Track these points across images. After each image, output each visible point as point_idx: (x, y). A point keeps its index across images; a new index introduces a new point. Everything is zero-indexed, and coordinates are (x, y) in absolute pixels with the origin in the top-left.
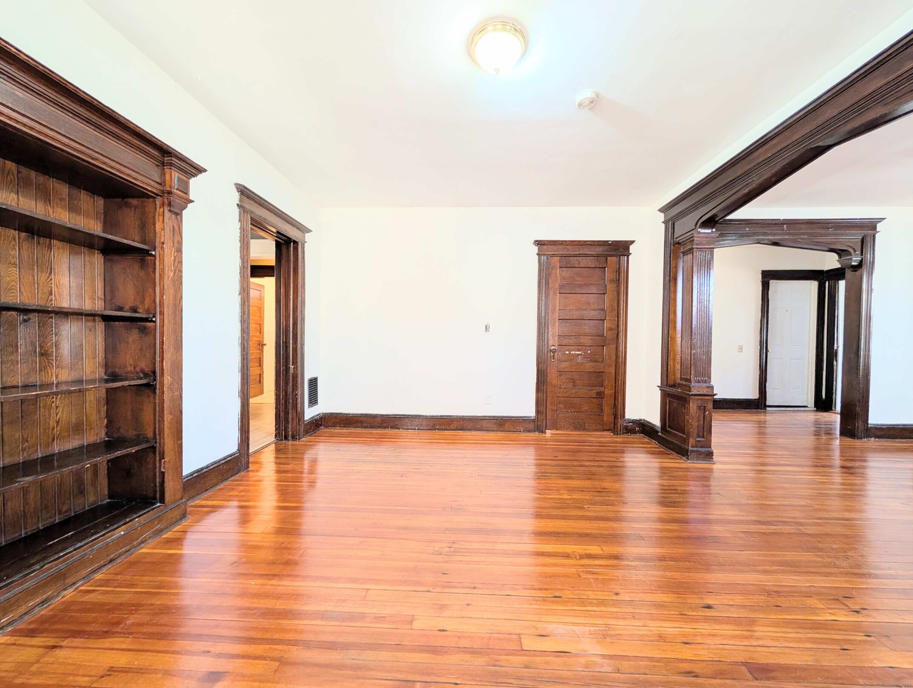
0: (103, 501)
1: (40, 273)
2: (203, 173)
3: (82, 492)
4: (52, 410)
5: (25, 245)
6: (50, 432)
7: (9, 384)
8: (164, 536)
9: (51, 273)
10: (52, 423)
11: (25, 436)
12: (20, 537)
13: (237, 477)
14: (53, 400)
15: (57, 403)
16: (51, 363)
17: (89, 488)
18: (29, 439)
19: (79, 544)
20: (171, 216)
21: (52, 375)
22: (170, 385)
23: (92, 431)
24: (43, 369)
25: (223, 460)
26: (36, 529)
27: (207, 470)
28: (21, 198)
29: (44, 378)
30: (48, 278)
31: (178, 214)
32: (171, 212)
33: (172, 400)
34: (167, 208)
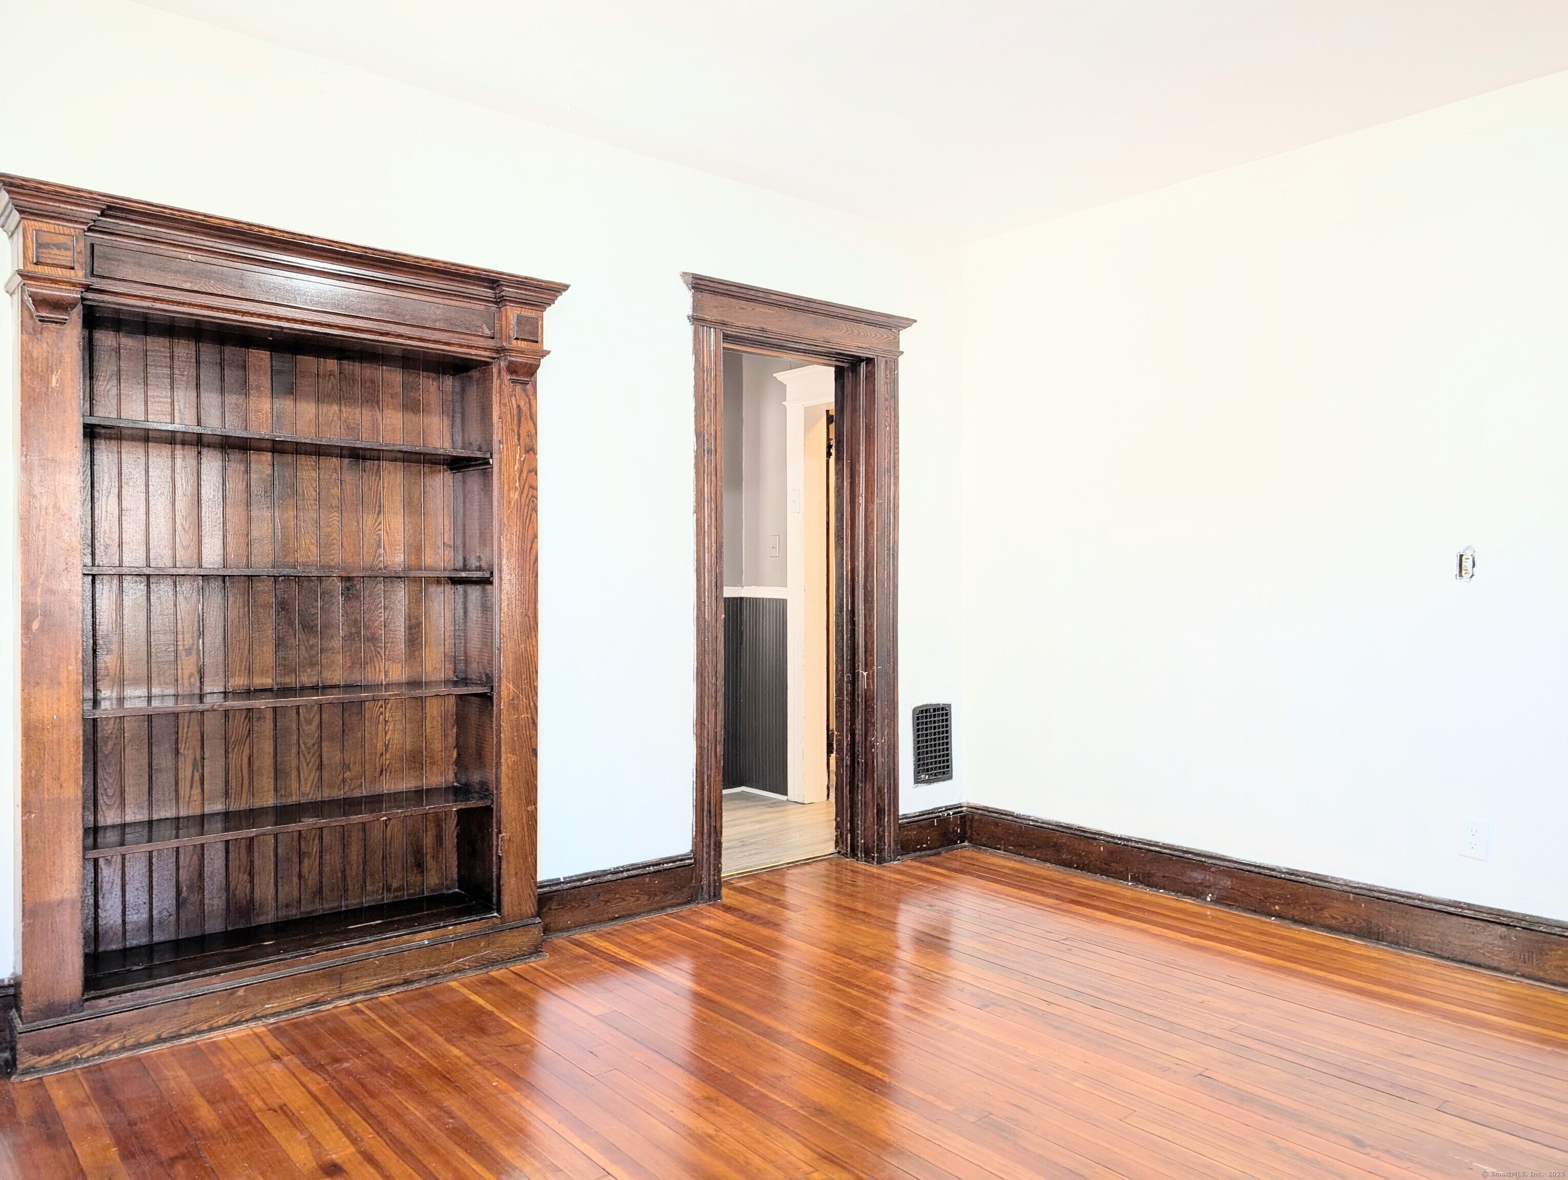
0: (450, 889)
1: (365, 517)
2: (564, 293)
3: (420, 866)
4: (380, 726)
5: (349, 477)
6: (377, 760)
7: (329, 683)
8: (492, 973)
9: (380, 512)
10: (380, 746)
11: (347, 762)
12: (339, 910)
13: (684, 910)
14: (381, 710)
15: (387, 715)
16: (379, 653)
17: (430, 862)
18: (351, 766)
19: (368, 939)
20: (514, 390)
21: (380, 671)
22: (513, 700)
23: (435, 768)
24: (369, 661)
25: (653, 865)
26: (357, 904)
27: (614, 877)
28: (343, 409)
29: (370, 674)
30: (376, 521)
31: (526, 383)
32: (514, 381)
33: (517, 727)
34: (507, 377)
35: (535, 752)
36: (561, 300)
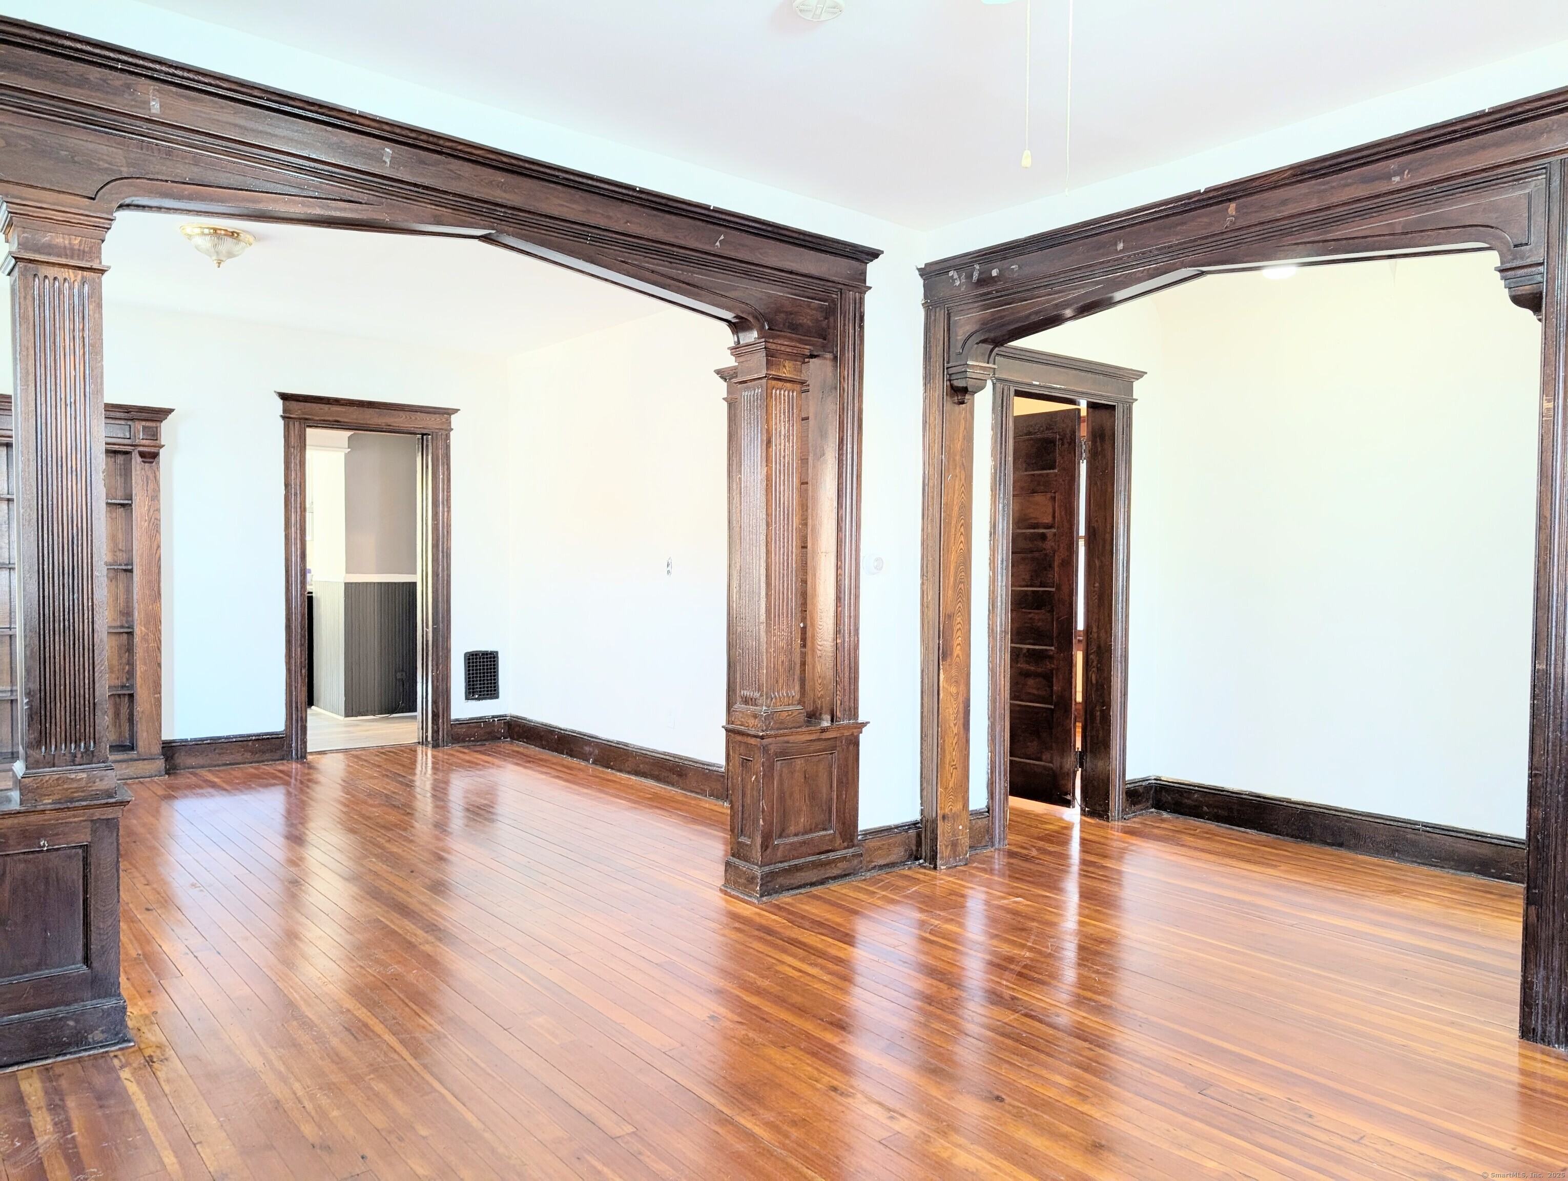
2: (172, 413)
20: (145, 466)
22: (146, 636)
25: (255, 736)
31: (152, 462)
32: (144, 462)
33: (147, 650)
34: (139, 459)
35: (159, 665)
36: (170, 417)
